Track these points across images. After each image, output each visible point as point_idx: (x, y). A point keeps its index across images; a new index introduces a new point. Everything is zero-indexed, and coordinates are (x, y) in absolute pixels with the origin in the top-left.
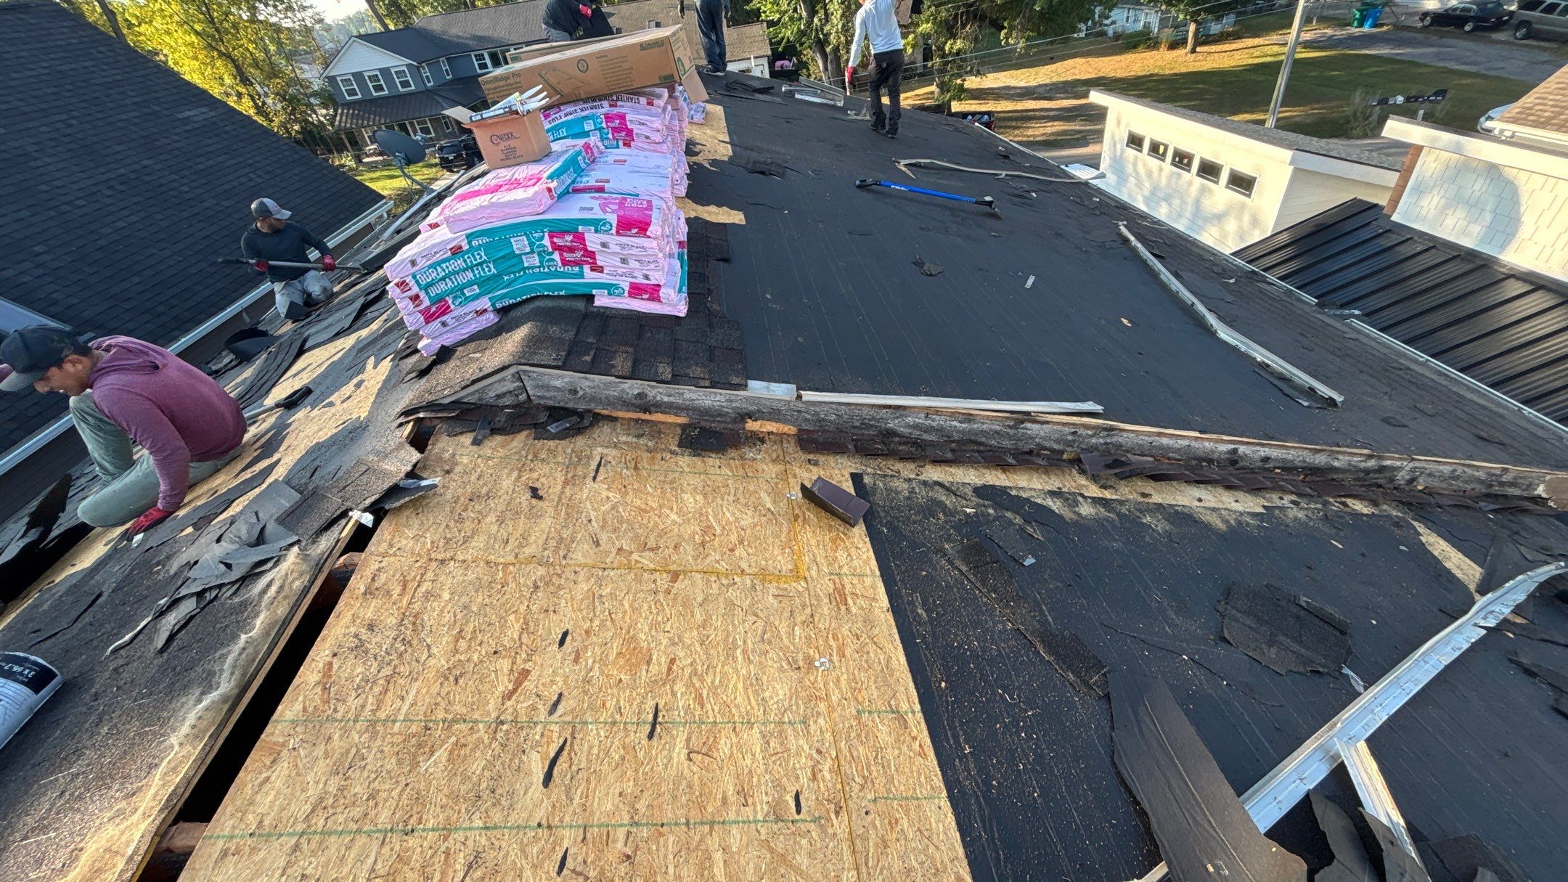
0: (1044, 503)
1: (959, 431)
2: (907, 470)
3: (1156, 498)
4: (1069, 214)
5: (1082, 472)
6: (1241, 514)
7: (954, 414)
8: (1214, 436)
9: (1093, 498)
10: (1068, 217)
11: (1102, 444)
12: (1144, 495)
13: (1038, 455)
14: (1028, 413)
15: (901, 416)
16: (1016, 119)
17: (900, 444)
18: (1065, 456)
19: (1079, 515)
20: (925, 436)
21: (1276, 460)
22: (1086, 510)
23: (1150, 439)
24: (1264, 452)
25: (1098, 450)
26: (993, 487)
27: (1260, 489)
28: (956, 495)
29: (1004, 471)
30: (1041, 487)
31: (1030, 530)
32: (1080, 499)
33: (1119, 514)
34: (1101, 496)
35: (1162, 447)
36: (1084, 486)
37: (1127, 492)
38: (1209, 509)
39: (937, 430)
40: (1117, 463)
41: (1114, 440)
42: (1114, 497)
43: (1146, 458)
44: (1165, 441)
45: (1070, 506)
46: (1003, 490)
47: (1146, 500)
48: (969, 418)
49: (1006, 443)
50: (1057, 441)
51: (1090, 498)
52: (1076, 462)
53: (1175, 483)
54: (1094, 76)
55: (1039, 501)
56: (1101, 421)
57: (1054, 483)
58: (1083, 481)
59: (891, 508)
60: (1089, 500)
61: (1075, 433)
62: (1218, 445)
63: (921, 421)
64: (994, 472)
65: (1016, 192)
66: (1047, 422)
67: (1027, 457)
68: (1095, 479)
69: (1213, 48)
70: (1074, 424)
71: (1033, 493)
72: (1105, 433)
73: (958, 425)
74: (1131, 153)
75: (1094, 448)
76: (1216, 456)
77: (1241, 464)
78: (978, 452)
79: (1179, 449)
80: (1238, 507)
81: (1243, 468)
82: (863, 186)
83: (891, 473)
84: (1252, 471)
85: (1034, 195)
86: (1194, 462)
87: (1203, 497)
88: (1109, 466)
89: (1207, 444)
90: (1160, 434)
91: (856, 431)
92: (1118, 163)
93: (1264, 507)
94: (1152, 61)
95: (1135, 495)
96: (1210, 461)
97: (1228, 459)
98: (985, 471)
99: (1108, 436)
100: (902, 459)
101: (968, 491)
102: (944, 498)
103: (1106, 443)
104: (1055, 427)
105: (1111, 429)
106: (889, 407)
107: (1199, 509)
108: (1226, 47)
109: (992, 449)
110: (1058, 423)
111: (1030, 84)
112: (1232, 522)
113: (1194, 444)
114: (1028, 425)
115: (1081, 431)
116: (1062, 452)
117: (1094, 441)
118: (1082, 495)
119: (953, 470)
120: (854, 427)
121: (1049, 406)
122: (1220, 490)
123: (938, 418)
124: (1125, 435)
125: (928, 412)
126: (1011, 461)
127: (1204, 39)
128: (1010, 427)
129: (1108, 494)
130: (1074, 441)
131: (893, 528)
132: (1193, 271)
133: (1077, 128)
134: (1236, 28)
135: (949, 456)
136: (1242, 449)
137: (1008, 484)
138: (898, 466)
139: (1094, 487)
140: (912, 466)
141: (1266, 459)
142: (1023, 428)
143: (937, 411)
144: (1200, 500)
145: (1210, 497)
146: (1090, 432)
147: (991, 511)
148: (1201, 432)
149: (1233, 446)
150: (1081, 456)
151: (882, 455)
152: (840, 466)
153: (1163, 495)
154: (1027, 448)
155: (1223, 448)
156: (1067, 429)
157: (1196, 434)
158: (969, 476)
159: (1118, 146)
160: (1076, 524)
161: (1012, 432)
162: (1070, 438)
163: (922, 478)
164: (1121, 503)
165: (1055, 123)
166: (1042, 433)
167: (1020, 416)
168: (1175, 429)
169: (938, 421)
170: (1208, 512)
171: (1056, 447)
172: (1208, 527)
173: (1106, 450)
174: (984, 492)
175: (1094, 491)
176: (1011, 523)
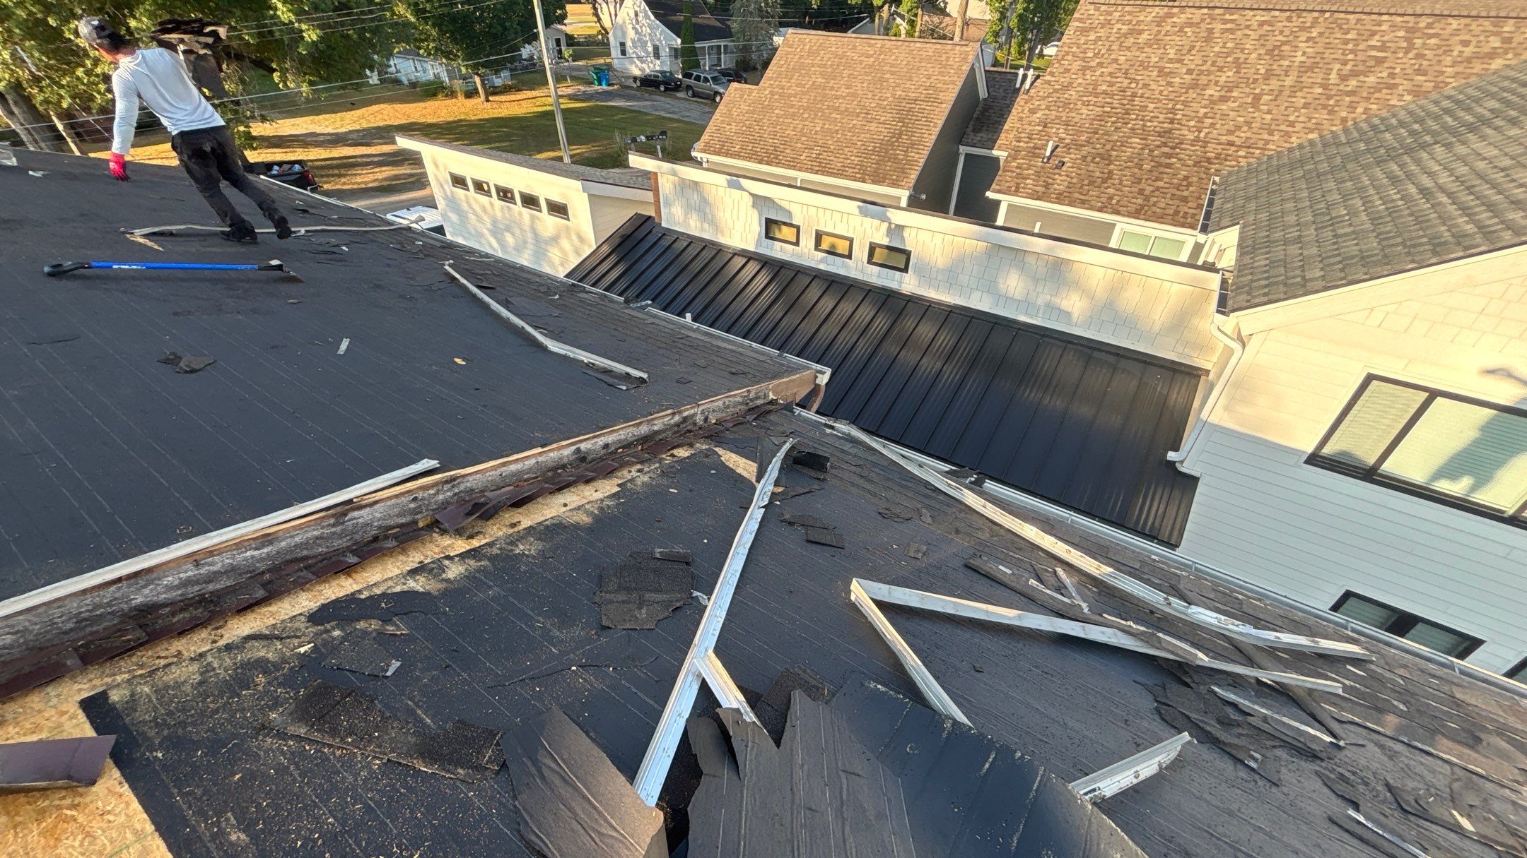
0: (405, 588)
1: (262, 559)
2: (197, 643)
3: (526, 523)
4: (389, 262)
5: (444, 532)
6: (602, 500)
7: (240, 545)
8: (554, 446)
9: (461, 555)
10: (388, 265)
11: (452, 498)
12: (513, 525)
13: (386, 537)
14: (350, 501)
15: (151, 582)
16: (338, 167)
17: (173, 614)
18: (421, 524)
19: (448, 581)
20: (211, 587)
21: (614, 443)
22: (454, 571)
23: (498, 472)
24: (601, 441)
25: (452, 504)
26: (337, 601)
27: (612, 472)
28: (279, 638)
29: (349, 575)
30: (397, 572)
31: (390, 629)
32: (447, 562)
33: (492, 558)
34: (468, 548)
35: (513, 474)
36: (449, 546)
37: (496, 531)
38: (575, 509)
39: (226, 572)
40: (477, 506)
41: (462, 487)
42: (483, 542)
43: (503, 490)
44: (513, 468)
45: (435, 576)
46: (351, 599)
47: (516, 529)
48: (266, 539)
49: (339, 544)
50: (399, 515)
51: (457, 556)
52: (435, 526)
53: (540, 500)
54: (405, 122)
55: (398, 589)
56: (440, 476)
57: (414, 558)
58: (446, 541)
59: (170, 714)
60: (457, 559)
61: (415, 499)
62: (562, 451)
63: (191, 573)
64: (334, 583)
65: (321, 248)
66: (376, 502)
67: (374, 545)
68: (459, 532)
69: (503, 98)
70: (408, 492)
71: (390, 583)
72: (449, 486)
73: (257, 553)
74: (460, 192)
75: (446, 504)
76: (566, 461)
77: (589, 458)
78: (306, 568)
79: (531, 469)
80: (599, 495)
81: (594, 460)
82: (58, 273)
83: (163, 662)
84: (602, 459)
85: (344, 248)
86: (550, 474)
87: (567, 501)
88: (469, 514)
89: (552, 454)
90: (504, 464)
91: (73, 636)
92: (452, 202)
93: (619, 485)
94: (455, 108)
95: (504, 530)
96: (563, 467)
97: (577, 459)
98: (322, 587)
99: (453, 486)
100: (182, 633)
101: (301, 624)
102: (262, 653)
103: (455, 494)
104: (389, 503)
105: (453, 479)
106: (119, 580)
107: (567, 514)
108: (513, 97)
109: (325, 557)
110: (390, 498)
111: (340, 131)
112: (596, 512)
113: (540, 459)
114: (356, 514)
115: (420, 495)
116: (416, 522)
117: (441, 497)
118: (448, 558)
119: (273, 608)
120: (65, 633)
121: (374, 484)
122: (582, 487)
123: (217, 558)
124: (471, 479)
125: (195, 559)
126: (352, 559)
127: (493, 91)
128: (333, 526)
129: (476, 543)
130: (420, 507)
131: (175, 743)
132: (522, 295)
133: (408, 171)
134: (514, 82)
135: (260, 593)
136: (583, 446)
137: (356, 587)
138: (178, 645)
139: (460, 542)
140: (204, 634)
141: (606, 446)
142: (348, 521)
143: (210, 552)
144: (565, 505)
145: (575, 498)
146: (432, 492)
147: (337, 633)
148: (542, 446)
149: (575, 447)
150: (437, 517)
151: (142, 644)
152: (55, 700)
153: (529, 518)
154: (368, 537)
155: (567, 452)
156: (404, 499)
157: (539, 450)
158: (305, 602)
159: (446, 187)
160: (445, 593)
161: (339, 529)
162: (412, 506)
163: (222, 643)
164: (490, 545)
165: (384, 169)
166: (378, 515)
167: (339, 509)
168: (518, 453)
169: (219, 563)
170: (575, 513)
171: (403, 520)
172: (577, 527)
173: (460, 500)
174: (318, 617)
175: (461, 546)
176: (365, 633)
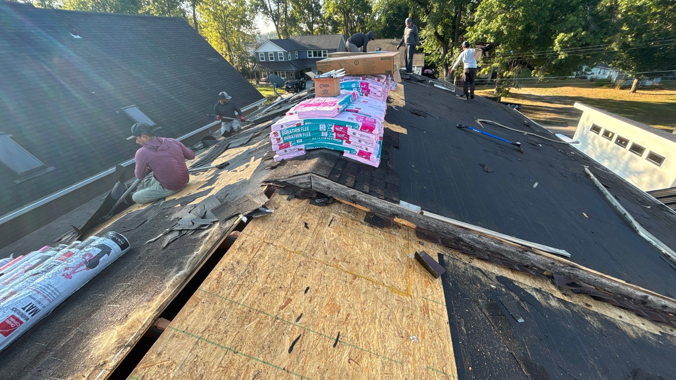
0: (532, 293)
1: (493, 247)
2: (465, 259)
3: (594, 308)
5: (553, 283)
6: (646, 332)
7: (493, 239)
8: (634, 286)
9: (558, 298)
10: (557, 158)
11: (567, 273)
12: (587, 305)
13: (531, 269)
14: (530, 248)
15: (467, 233)
17: (463, 245)
18: (545, 273)
19: (550, 305)
20: (476, 245)
21: (672, 309)
22: (554, 303)
23: (596, 278)
24: (664, 302)
25: (564, 275)
26: (506, 278)
27: (658, 322)
28: (487, 277)
29: (512, 272)
30: (530, 285)
31: (523, 305)
32: (551, 297)
33: (572, 311)
34: (562, 298)
35: (602, 284)
36: (553, 290)
37: (578, 301)
38: (626, 323)
39: (483, 244)
40: (573, 284)
41: (574, 272)
42: (570, 301)
43: (591, 286)
44: (604, 281)
45: (545, 298)
46: (511, 281)
47: (588, 308)
48: (500, 242)
49: (516, 259)
50: (543, 265)
51: (556, 298)
52: (551, 278)
53: (606, 304)
55: (529, 291)
56: (569, 261)
57: (537, 284)
58: (553, 288)
59: (455, 274)
60: (556, 299)
61: (553, 263)
62: (638, 292)
63: (476, 238)
64: (507, 271)
65: (532, 143)
66: (540, 255)
67: (525, 268)
68: (560, 289)
70: (554, 259)
71: (526, 287)
72: (570, 268)
73: (494, 244)
75: (562, 273)
76: (633, 296)
77: (648, 305)
78: (501, 259)
79: (612, 287)
80: (645, 328)
81: (650, 307)
82: (460, 127)
83: (457, 258)
84: (655, 310)
85: (540, 145)
86: (619, 296)
87: (623, 316)
88: (569, 285)
89: (629, 289)
90: (602, 276)
91: (444, 234)
93: (660, 332)
95: (582, 304)
96: (630, 298)
97: (640, 300)
98: (503, 269)
99: (571, 269)
100: (463, 253)
101: (494, 277)
102: (481, 277)
103: (569, 273)
104: (543, 258)
105: (574, 267)
106: (463, 228)
107: (619, 322)
109: (507, 259)
110: (545, 256)
112: (640, 335)
113: (621, 286)
114: (530, 253)
115: (557, 263)
116: (544, 271)
117: (563, 270)
118: (552, 295)
119: (487, 265)
120: (443, 232)
121: (542, 247)
122: (633, 315)
123: (485, 238)
124: (581, 271)
125: (481, 234)
126: (517, 268)
128: (520, 252)
129: (566, 299)
130: (552, 267)
131: (455, 284)
135: (487, 257)
136: (651, 297)
137: (513, 278)
138: (461, 256)
139: (559, 293)
140: (468, 258)
141: (665, 307)
142: (526, 254)
143: (485, 235)
144: (621, 317)
145: (628, 318)
146: (561, 265)
147: (504, 290)
148: (627, 282)
149: (645, 294)
150: (554, 275)
151: (454, 248)
152: (433, 248)
153: (597, 308)
154: (526, 264)
156: (549, 261)
157: (624, 282)
158: (495, 270)
160: (547, 309)
161: (520, 254)
162: (550, 265)
163: (471, 264)
164: (574, 305)
166: (536, 259)
167: (526, 248)
168: (611, 276)
169: (484, 240)
170: (625, 325)
171: (542, 267)
172: (624, 333)
173: (568, 276)
174: (500, 279)
175: (559, 295)
176: (513, 298)
